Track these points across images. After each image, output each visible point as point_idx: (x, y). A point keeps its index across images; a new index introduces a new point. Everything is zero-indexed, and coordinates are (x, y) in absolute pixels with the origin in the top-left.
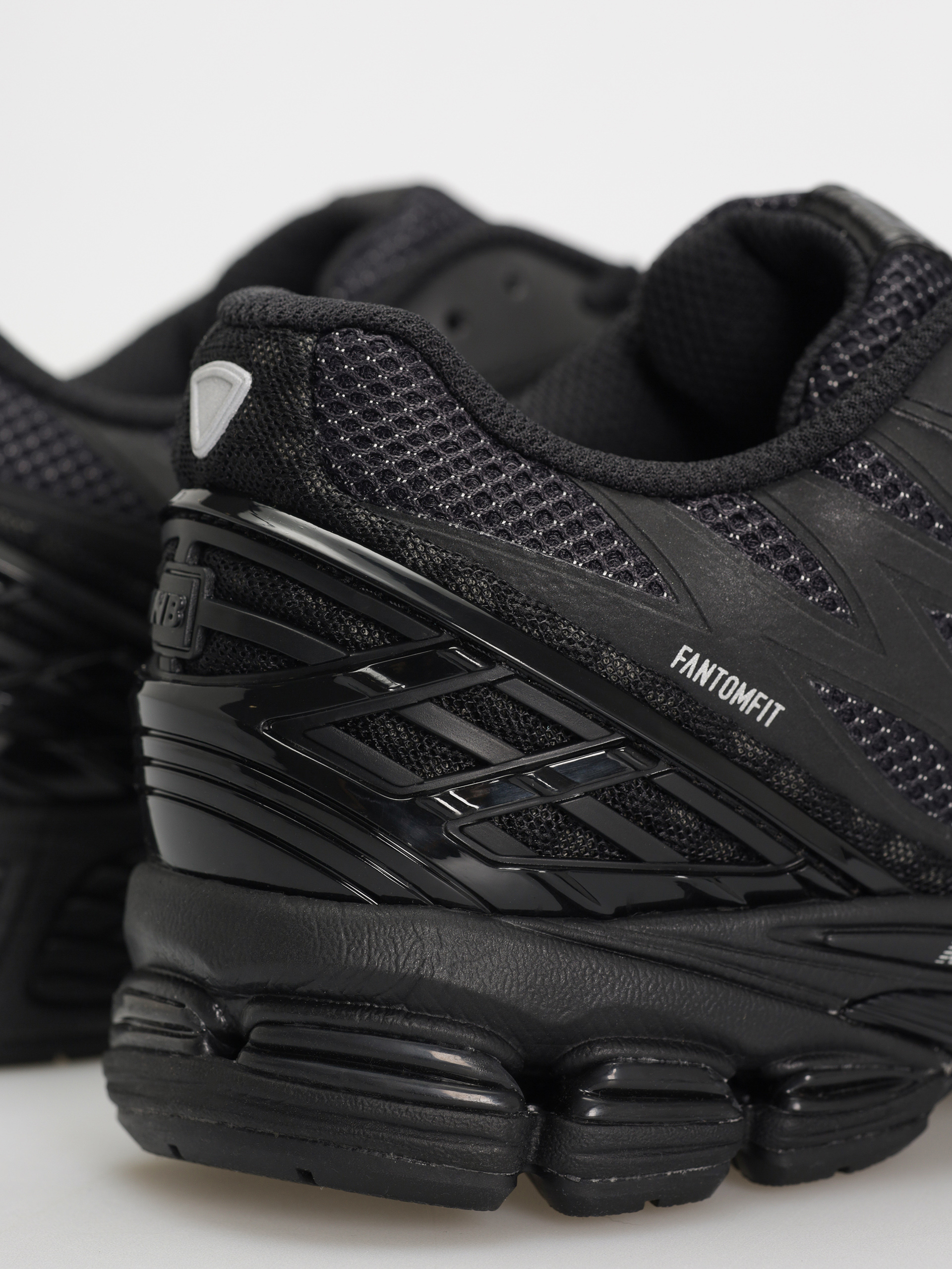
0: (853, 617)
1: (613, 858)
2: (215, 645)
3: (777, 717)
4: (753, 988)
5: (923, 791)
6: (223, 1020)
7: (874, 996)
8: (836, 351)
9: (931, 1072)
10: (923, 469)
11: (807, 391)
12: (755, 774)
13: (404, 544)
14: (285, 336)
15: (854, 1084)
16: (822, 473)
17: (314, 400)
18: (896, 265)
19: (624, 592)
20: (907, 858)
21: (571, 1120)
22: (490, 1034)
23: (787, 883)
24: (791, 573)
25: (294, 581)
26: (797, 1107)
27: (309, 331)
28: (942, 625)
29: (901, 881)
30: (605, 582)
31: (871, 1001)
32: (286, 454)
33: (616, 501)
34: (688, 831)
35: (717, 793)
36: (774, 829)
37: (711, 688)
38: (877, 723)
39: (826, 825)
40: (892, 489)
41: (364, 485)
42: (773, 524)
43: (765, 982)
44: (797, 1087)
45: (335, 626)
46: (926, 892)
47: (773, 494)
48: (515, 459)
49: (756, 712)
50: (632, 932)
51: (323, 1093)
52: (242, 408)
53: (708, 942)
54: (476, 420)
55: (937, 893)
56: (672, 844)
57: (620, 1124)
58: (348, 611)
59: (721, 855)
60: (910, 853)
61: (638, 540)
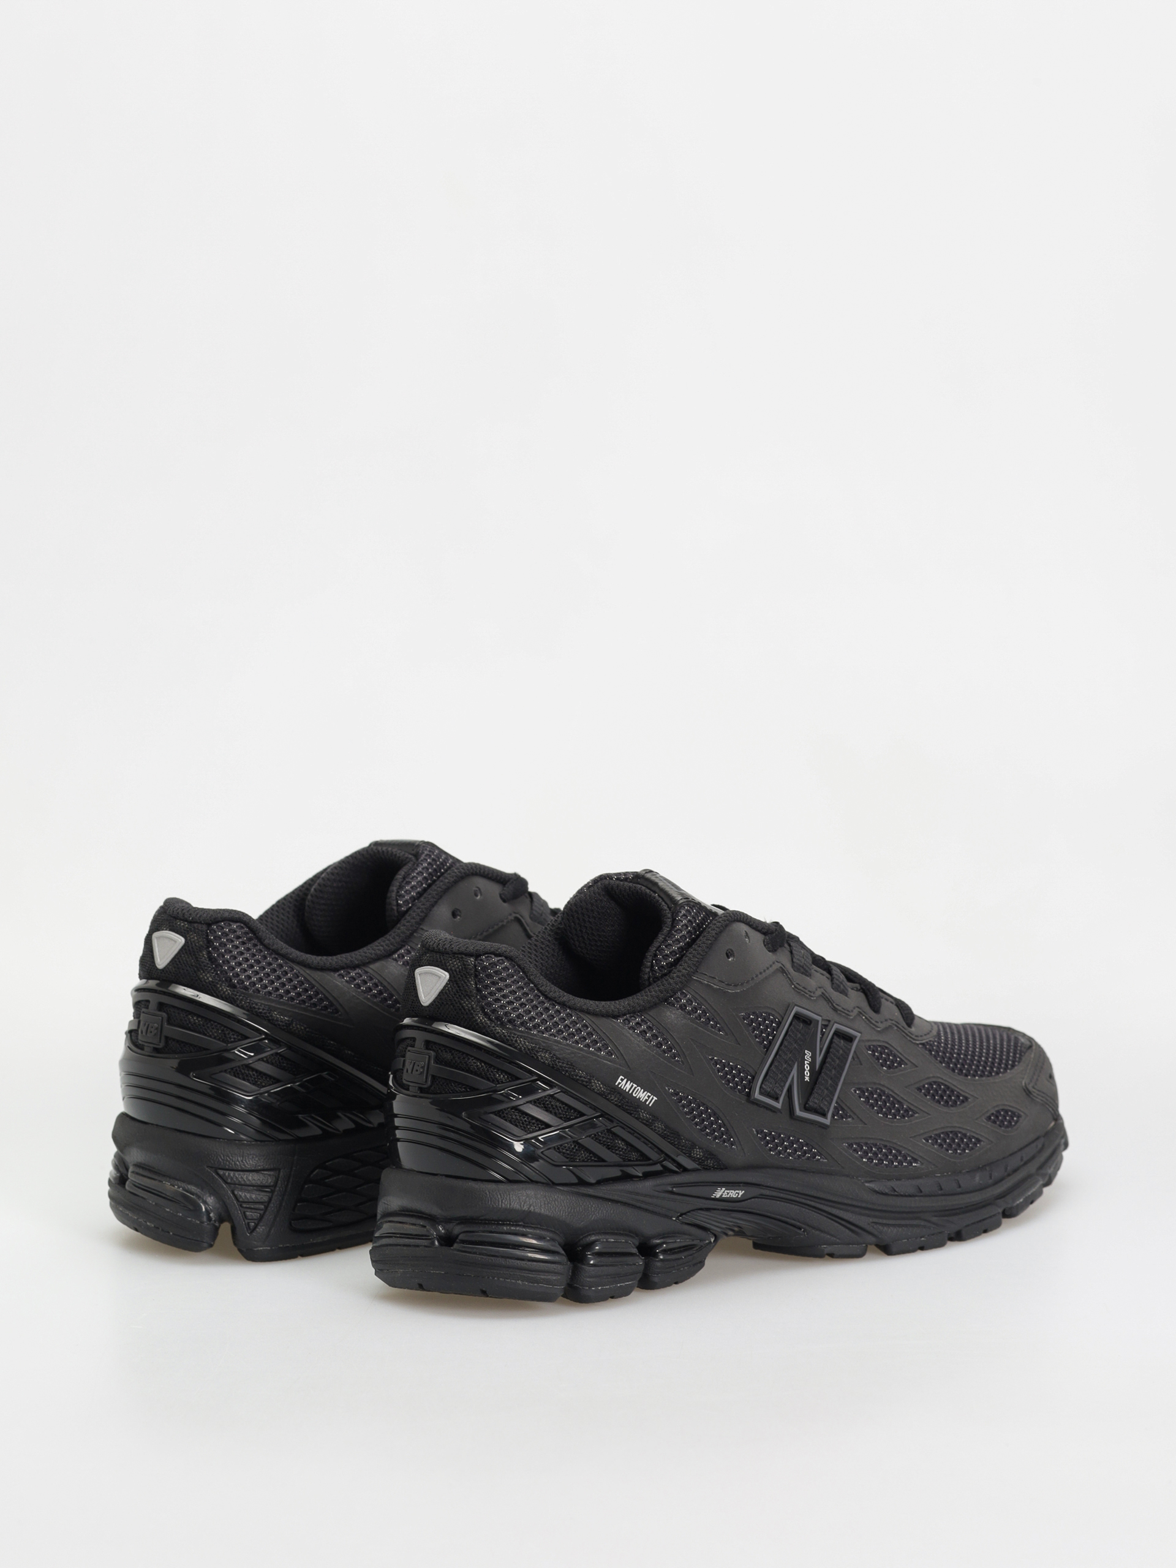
0: (682, 1061)
1: (595, 1161)
2: (438, 1082)
3: (654, 1102)
4: (646, 1210)
5: (706, 1128)
6: (443, 1231)
7: (689, 1212)
8: (663, 949)
9: (707, 1242)
10: (706, 1000)
11: (652, 966)
12: (647, 1125)
13: (516, 1041)
14: (462, 958)
15: (680, 1248)
16: (667, 1004)
17: (476, 984)
18: (683, 912)
19: (598, 1056)
20: (700, 1156)
21: (584, 1265)
22: (555, 1232)
23: (658, 1168)
24: (659, 1045)
25: (472, 1056)
26: (661, 1257)
27: (471, 955)
28: (713, 1062)
29: (698, 1164)
30: (591, 1052)
31: (688, 1214)
32: (467, 1006)
33: (593, 1020)
34: (622, 1149)
35: (634, 1134)
36: (654, 1146)
37: (630, 1092)
38: (690, 1102)
39: (671, 1144)
40: (695, 1009)
41: (498, 1018)
42: (651, 1025)
43: (650, 1208)
44: (661, 1249)
45: (490, 1074)
46: (706, 1169)
47: (649, 1013)
48: (554, 1005)
49: (646, 1100)
50: (604, 1190)
51: (492, 1258)
52: (445, 987)
53: (631, 1193)
54: (538, 990)
55: (710, 1169)
56: (617, 1154)
57: (602, 1266)
58: (495, 1068)
59: (633, 1158)
60: (701, 1154)
61: (602, 1034)
